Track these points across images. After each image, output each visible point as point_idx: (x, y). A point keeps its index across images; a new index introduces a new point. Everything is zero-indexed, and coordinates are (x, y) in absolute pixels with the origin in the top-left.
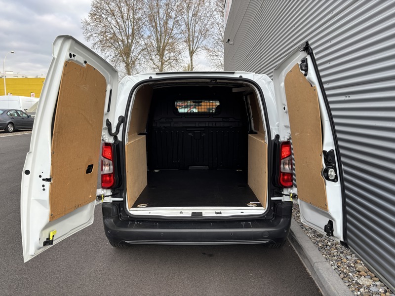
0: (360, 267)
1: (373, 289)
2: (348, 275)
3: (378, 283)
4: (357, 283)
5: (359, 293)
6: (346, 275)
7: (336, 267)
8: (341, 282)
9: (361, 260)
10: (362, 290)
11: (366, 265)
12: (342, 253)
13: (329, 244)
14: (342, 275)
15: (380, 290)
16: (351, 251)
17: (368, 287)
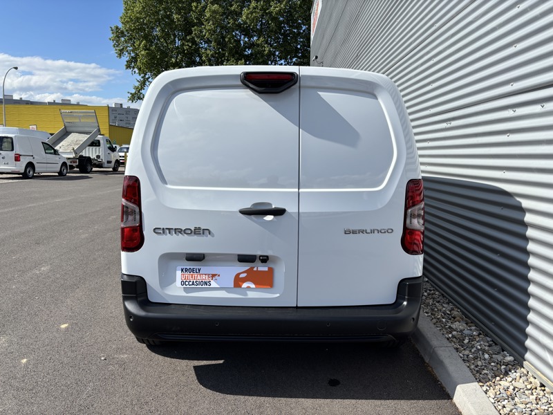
0: (455, 313)
1: (466, 332)
2: (441, 321)
3: (473, 328)
4: (450, 327)
5: (450, 335)
6: (439, 320)
7: (430, 314)
8: (433, 326)
9: (459, 308)
10: (454, 333)
11: (463, 313)
12: (438, 302)
13: (425, 294)
14: (434, 321)
15: (474, 333)
16: (449, 300)
17: (461, 331)
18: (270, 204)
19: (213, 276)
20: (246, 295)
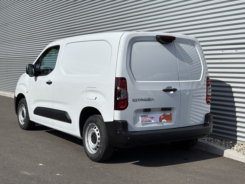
18: (171, 87)
19: (152, 118)
20: (163, 124)
